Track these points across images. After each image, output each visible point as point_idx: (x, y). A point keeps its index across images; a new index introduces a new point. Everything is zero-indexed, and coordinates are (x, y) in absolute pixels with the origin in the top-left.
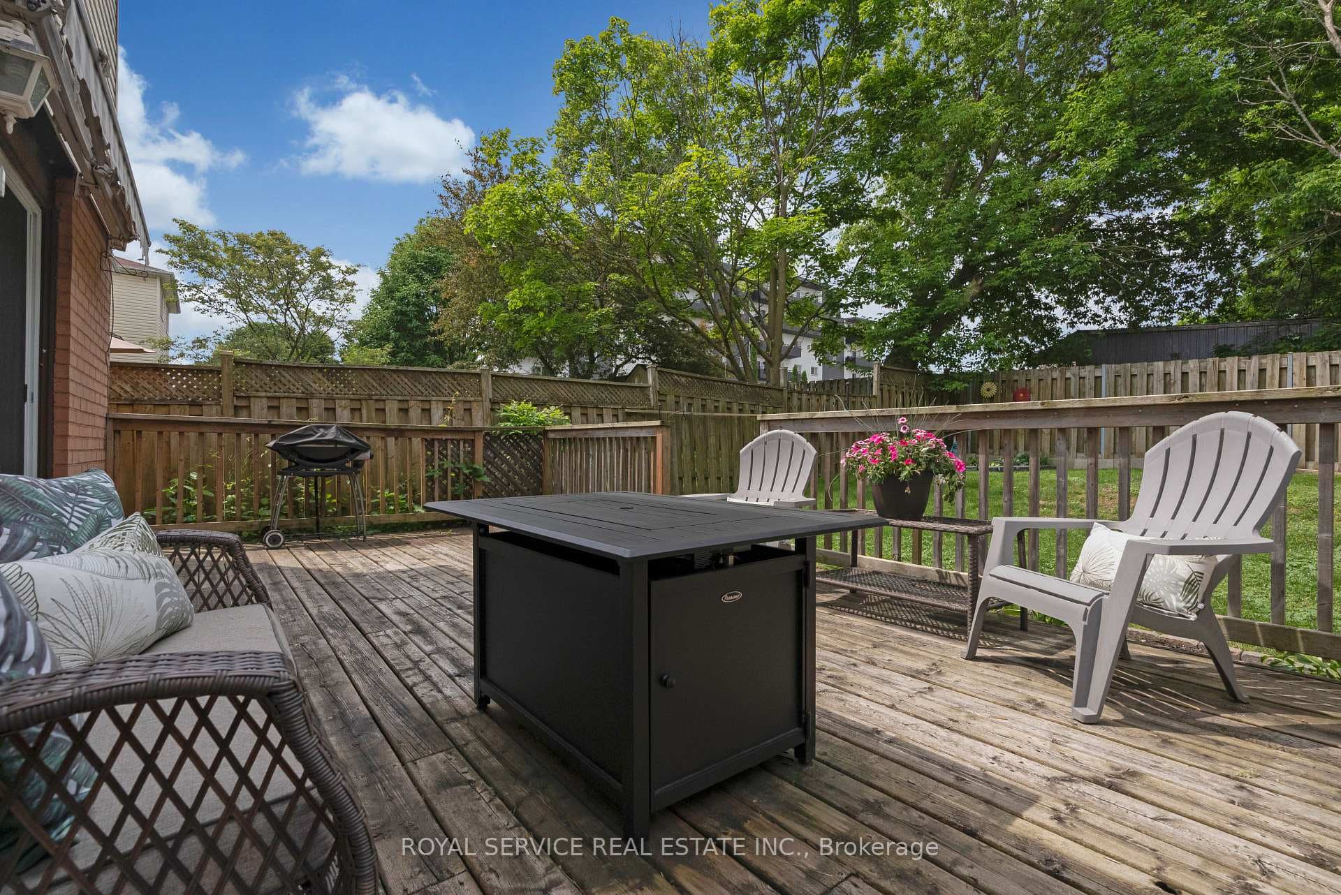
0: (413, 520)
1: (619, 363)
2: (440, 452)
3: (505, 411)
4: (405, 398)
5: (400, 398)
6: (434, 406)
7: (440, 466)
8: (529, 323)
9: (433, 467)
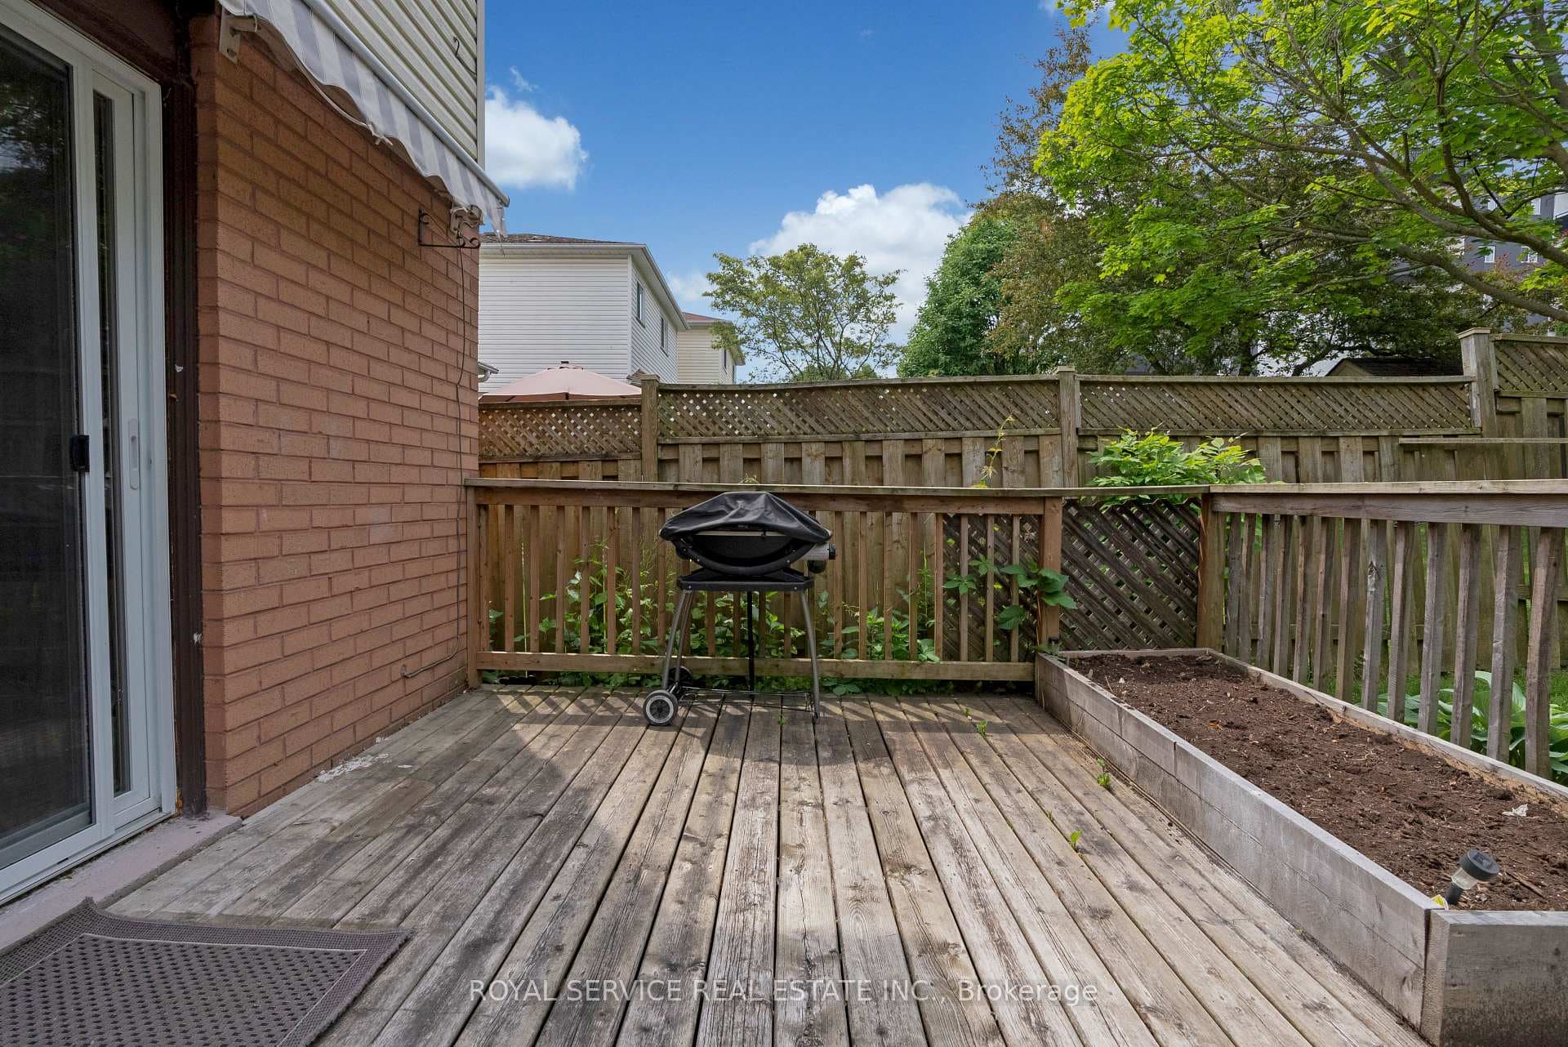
0: (917, 675)
1: (1299, 362)
2: (972, 541)
3: (1108, 453)
4: (916, 435)
5: (907, 435)
6: (968, 448)
7: (972, 570)
8: (1139, 302)
9: (958, 572)
